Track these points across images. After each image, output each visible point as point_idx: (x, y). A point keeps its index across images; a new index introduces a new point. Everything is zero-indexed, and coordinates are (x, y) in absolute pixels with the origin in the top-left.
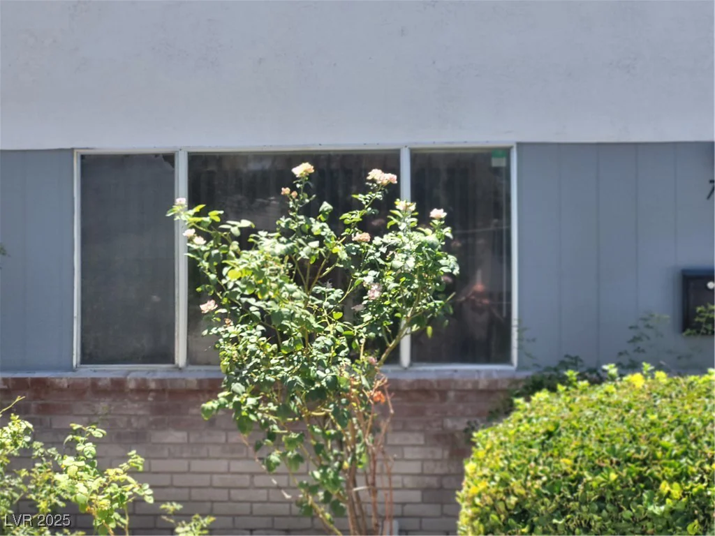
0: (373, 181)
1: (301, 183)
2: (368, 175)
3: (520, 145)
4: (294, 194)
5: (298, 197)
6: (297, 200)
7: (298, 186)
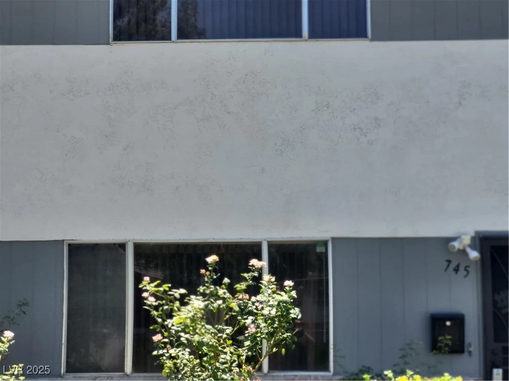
0: (253, 266)
1: (211, 267)
2: (250, 263)
3: (333, 239)
4: (208, 273)
5: (210, 275)
6: (209, 277)
7: (210, 268)
